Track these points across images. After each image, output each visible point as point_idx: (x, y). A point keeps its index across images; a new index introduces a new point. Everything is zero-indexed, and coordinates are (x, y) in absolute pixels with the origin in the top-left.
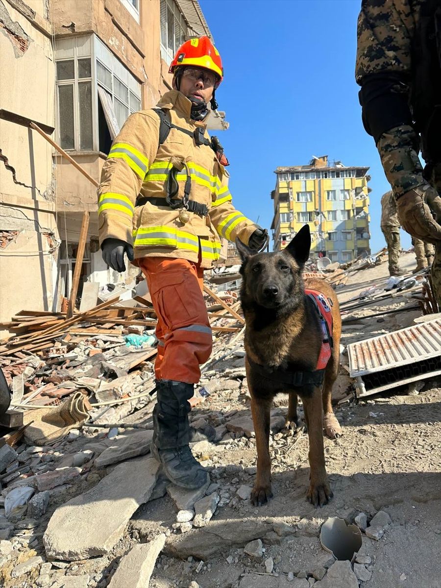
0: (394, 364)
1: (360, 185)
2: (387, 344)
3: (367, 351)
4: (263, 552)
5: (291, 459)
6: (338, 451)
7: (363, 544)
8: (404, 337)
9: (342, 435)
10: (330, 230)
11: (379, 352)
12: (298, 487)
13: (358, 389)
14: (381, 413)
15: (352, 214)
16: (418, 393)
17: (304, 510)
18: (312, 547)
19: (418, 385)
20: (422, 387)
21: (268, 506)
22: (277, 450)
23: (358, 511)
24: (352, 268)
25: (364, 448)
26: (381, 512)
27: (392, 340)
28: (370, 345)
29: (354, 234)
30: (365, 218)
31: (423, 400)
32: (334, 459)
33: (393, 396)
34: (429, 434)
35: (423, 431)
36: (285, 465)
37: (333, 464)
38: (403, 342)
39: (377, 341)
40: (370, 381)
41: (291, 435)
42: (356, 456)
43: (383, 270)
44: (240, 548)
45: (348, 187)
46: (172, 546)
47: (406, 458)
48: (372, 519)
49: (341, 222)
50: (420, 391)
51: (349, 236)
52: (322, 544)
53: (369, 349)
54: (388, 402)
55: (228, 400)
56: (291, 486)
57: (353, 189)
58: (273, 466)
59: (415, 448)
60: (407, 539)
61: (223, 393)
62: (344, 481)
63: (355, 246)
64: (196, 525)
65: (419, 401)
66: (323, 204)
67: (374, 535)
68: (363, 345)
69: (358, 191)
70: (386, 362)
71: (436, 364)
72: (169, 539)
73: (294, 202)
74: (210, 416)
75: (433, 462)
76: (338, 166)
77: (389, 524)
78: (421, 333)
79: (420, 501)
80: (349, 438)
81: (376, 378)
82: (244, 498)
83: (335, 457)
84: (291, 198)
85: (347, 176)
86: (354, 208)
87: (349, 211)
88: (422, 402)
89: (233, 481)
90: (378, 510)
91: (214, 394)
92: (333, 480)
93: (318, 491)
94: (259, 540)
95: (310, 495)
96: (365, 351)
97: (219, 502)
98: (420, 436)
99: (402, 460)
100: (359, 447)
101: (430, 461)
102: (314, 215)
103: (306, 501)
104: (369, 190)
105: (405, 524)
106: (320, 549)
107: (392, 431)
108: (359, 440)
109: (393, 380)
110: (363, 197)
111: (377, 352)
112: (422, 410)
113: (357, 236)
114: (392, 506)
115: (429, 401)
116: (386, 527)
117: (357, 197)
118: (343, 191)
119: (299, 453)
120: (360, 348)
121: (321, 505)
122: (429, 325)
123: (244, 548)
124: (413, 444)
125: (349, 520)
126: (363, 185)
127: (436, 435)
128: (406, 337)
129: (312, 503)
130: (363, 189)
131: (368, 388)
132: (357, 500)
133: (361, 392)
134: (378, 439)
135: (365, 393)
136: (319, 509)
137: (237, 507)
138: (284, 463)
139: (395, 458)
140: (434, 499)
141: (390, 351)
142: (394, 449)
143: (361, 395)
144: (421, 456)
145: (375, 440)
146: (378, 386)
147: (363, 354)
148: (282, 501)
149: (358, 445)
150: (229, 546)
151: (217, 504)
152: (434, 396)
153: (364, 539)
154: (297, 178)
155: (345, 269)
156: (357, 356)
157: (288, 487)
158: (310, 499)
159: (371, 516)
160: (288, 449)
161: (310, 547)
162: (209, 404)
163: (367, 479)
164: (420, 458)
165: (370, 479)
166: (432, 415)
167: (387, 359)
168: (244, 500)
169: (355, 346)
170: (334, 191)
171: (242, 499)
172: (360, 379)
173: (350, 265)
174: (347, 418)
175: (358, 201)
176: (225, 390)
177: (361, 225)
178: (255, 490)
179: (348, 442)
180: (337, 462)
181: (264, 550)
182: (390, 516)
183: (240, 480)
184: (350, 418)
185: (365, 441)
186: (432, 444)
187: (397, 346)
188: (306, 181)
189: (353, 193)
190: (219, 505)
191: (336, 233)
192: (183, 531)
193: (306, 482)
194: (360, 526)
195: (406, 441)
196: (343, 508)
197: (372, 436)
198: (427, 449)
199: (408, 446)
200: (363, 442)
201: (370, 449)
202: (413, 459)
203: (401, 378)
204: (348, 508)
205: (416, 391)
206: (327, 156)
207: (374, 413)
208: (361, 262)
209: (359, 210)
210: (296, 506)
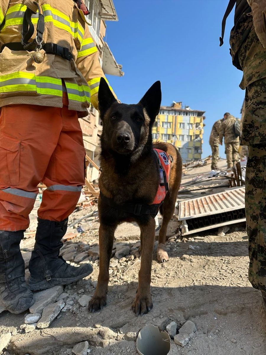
0: (209, 213)
1: (199, 122)
2: (206, 202)
3: (192, 206)
4: (88, 353)
5: (128, 276)
6: (163, 272)
7: (171, 349)
8: (217, 198)
9: (168, 260)
10: (180, 146)
11: (200, 206)
12: (128, 298)
13: (183, 229)
14: (197, 247)
15: (193, 138)
16: (224, 234)
17: (127, 317)
18: (128, 350)
19: (225, 229)
20: (227, 230)
21: (100, 313)
22: (119, 270)
23: (171, 319)
24: (190, 166)
25: (182, 270)
26: (188, 321)
27: (209, 200)
28: (194, 202)
29: (193, 150)
30: (200, 141)
31: (228, 239)
32: (158, 277)
33: (207, 236)
34: (231, 262)
35: (227, 260)
36: (122, 281)
37: (158, 281)
38: (216, 201)
39: (200, 200)
40: (192, 224)
41: (131, 260)
42: (176, 276)
43: (208, 168)
44: (69, 348)
45: (192, 122)
46: (14, 344)
47: (213, 279)
48: (181, 327)
49: (186, 142)
50: (226, 234)
51: (190, 151)
52: (137, 348)
53: (193, 204)
54: (203, 239)
55: (95, 236)
56: (122, 297)
57: (194, 123)
58: (113, 281)
59: (220, 271)
60: (208, 347)
61: (93, 231)
62: (163, 295)
63: (193, 157)
64: (38, 327)
65: (225, 239)
66: (177, 130)
67: (180, 342)
68: (190, 202)
69: (197, 125)
70: (204, 212)
71: (238, 215)
72: (14, 337)
73: (160, 127)
74: (79, 246)
75: (232, 282)
76: (188, 109)
77: (194, 332)
78: (229, 196)
79: (220, 314)
80: (173, 263)
81: (196, 222)
82: (83, 305)
83: (159, 276)
84: (159, 125)
85: (192, 115)
86: (194, 134)
87: (191, 136)
88: (227, 240)
89: (80, 292)
90: (187, 319)
91: (88, 232)
92: (155, 294)
93: (141, 303)
94: (87, 342)
95: (134, 305)
96: (190, 206)
97: (63, 308)
98: (224, 263)
99: (209, 280)
100: (179, 269)
101: (230, 282)
102: (171, 137)
103: (131, 310)
104: (204, 125)
105: (207, 332)
106: (135, 352)
107: (204, 259)
108: (180, 264)
109: (208, 224)
110: (200, 129)
111: (198, 206)
112: (227, 245)
113: (195, 151)
114: (198, 317)
115: (232, 240)
116: (192, 335)
117: (197, 128)
118: (189, 124)
119: (135, 272)
120: (188, 204)
121: (142, 314)
122: (235, 192)
123: (72, 348)
124: (218, 269)
125: (162, 328)
126: (201, 121)
127: (236, 262)
128: (219, 198)
129: (135, 312)
130: (201, 124)
131: (190, 229)
132: (171, 310)
133: (185, 232)
134: (193, 264)
135: (188, 232)
136: (139, 317)
137: (76, 313)
138: (122, 279)
139: (204, 278)
140: (232, 312)
141: (207, 205)
142: (204, 272)
143: (185, 234)
144: (224, 278)
145: (191, 265)
146: (197, 227)
147: (189, 207)
148: (112, 309)
149: (178, 268)
150: (61, 346)
151: (62, 309)
152: (235, 237)
153: (172, 346)
154: (163, 113)
155: (186, 166)
156: (185, 208)
157: (120, 298)
158: (134, 309)
159: (180, 324)
160: (127, 269)
161: (127, 350)
162: (82, 238)
163: (181, 294)
164: (223, 279)
165: (183, 294)
166: (234, 249)
167: (205, 210)
168: (83, 307)
169: (184, 203)
170: (184, 124)
171: (81, 306)
172: (185, 222)
173: (189, 164)
174: (173, 249)
175: (197, 131)
176: (95, 229)
177: (198, 145)
178: (93, 299)
179: (171, 266)
180: (161, 280)
181: (89, 351)
182: (196, 325)
183: (85, 291)
184: (176, 249)
185: (183, 266)
186: (233, 269)
187: (212, 203)
188: (168, 116)
189: (194, 126)
190: (62, 310)
191: (183, 148)
192: (26, 331)
193: (133, 295)
194: (170, 333)
195: (214, 266)
196: (158, 317)
197: (189, 262)
198: (228, 273)
199: (214, 270)
200: (182, 266)
201: (186, 271)
202: (217, 280)
203: (214, 223)
204: (163, 317)
205: (223, 233)
206: (181, 102)
207: (193, 246)
208: (195, 163)
209: (197, 136)
210: (122, 314)
